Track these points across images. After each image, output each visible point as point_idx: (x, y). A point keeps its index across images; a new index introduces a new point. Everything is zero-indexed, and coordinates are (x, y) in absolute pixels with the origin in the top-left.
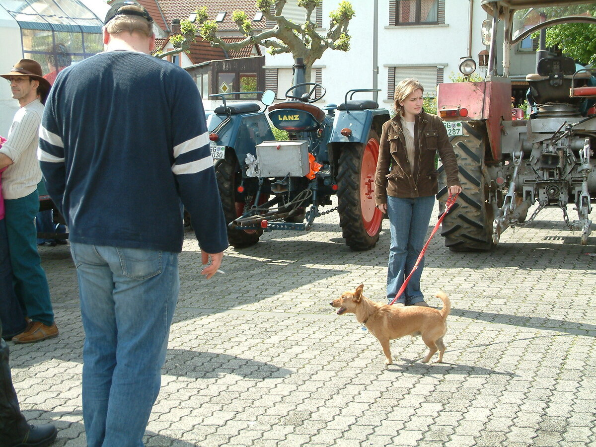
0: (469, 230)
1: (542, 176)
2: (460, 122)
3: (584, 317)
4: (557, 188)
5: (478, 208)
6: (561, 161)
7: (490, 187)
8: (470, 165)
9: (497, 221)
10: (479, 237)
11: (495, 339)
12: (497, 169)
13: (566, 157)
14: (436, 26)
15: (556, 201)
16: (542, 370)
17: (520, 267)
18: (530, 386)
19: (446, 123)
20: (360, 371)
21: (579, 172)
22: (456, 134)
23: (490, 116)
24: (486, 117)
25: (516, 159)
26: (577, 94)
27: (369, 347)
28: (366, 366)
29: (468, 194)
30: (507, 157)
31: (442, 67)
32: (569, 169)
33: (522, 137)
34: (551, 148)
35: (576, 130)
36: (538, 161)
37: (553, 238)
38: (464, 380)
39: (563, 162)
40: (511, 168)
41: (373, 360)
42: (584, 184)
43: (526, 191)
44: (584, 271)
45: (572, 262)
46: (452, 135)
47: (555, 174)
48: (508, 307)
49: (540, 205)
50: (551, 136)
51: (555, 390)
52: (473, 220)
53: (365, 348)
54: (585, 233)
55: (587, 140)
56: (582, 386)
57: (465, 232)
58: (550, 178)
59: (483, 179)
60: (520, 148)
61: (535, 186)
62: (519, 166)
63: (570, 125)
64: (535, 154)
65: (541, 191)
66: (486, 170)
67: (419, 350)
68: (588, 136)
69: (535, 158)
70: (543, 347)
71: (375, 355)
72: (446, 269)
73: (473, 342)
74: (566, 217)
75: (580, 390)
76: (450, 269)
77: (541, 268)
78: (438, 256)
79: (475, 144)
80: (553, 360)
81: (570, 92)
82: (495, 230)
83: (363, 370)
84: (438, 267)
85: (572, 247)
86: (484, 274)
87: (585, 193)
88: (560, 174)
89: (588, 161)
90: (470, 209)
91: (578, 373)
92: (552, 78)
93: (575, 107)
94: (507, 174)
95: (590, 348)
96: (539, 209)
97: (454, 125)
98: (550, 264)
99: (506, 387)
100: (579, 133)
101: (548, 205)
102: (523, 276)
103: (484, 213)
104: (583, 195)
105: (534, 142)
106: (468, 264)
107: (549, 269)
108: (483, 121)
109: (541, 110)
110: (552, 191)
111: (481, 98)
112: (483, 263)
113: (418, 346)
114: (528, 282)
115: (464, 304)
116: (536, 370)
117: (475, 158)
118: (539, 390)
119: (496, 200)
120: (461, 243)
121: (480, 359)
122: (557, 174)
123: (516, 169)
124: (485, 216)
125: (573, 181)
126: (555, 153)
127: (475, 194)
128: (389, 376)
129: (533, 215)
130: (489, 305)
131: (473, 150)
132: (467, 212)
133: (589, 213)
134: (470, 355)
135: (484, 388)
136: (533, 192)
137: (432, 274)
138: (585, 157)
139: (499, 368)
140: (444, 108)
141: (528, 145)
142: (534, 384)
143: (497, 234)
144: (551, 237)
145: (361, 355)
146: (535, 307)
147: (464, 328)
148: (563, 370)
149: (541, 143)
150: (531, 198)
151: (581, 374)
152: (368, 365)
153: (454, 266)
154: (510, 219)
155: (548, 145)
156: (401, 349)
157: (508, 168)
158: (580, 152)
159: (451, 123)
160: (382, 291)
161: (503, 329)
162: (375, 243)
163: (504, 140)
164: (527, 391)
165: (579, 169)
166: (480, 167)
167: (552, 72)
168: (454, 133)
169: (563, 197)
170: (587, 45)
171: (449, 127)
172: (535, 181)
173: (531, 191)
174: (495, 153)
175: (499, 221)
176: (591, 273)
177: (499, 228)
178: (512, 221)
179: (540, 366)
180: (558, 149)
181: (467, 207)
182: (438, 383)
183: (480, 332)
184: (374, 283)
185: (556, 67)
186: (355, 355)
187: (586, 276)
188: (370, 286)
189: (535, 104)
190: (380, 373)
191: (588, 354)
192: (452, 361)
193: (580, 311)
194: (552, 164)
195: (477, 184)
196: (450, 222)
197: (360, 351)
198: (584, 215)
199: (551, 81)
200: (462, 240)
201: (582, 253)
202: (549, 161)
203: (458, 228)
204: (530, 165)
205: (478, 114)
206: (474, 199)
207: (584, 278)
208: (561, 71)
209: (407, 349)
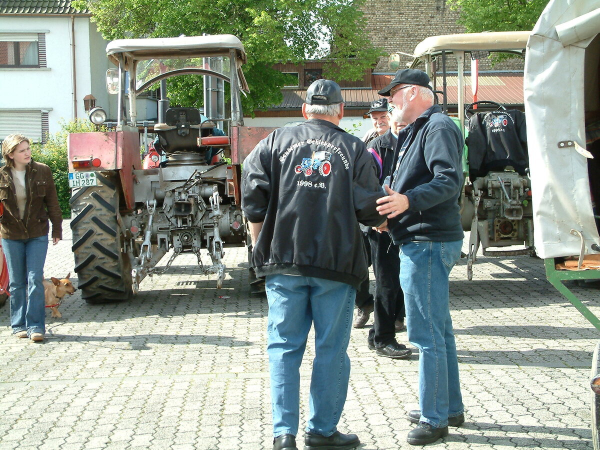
0: (107, 281)
1: (175, 224)
2: (93, 172)
3: (231, 360)
4: (190, 234)
5: (115, 258)
6: (193, 208)
7: (125, 236)
8: (105, 215)
9: (135, 270)
10: (117, 288)
11: (152, 392)
12: (131, 218)
13: (197, 204)
14: (38, 69)
15: (190, 247)
16: (205, 419)
17: (161, 315)
18: (197, 436)
19: (79, 174)
20: (18, 445)
21: (211, 218)
22: (90, 185)
23: (123, 166)
24: (120, 167)
25: (151, 208)
26: (205, 144)
27: (22, 416)
28: (23, 438)
29: (105, 244)
30: (141, 205)
31: (47, 112)
32: (200, 215)
33: (154, 185)
34: (183, 196)
35: (204, 178)
36: (171, 208)
37: (185, 283)
38: (131, 439)
39: (195, 209)
40: (144, 216)
41: (30, 430)
42: (216, 230)
43: (161, 239)
44: (221, 314)
45: (208, 306)
46: (86, 185)
47: (188, 221)
48: (158, 357)
49: (175, 252)
50: (183, 184)
51: (220, 437)
52: (111, 270)
53: (18, 417)
54: (220, 278)
55: (215, 187)
56: (243, 430)
57: (103, 283)
58: (184, 225)
59: (118, 229)
60: (153, 197)
61: (170, 233)
62: (153, 214)
63: (199, 173)
64: (168, 202)
65: (176, 238)
66: (121, 219)
67: (77, 412)
68: (215, 183)
69: (168, 206)
70: (200, 394)
71: (31, 424)
72: (87, 323)
73: (131, 397)
74: (200, 263)
75: (242, 434)
76: (91, 323)
77: (181, 315)
78: (75, 309)
79: (109, 195)
80: (212, 407)
81: (198, 142)
82: (134, 280)
83: (21, 443)
84: (78, 322)
85: (205, 291)
86: (126, 325)
87: (217, 238)
88: (193, 221)
89: (218, 207)
90: (108, 259)
91: (237, 417)
92: (179, 127)
93: (202, 156)
94: (141, 222)
95: (243, 391)
96: (175, 256)
97: (87, 176)
98: (187, 310)
99: (174, 440)
100: (207, 180)
101: (183, 252)
102: (166, 324)
103: (121, 263)
104: (216, 240)
105: (166, 190)
106: (108, 316)
107: (189, 315)
108: (117, 171)
109: (170, 159)
110: (186, 238)
111: (114, 148)
112: (123, 313)
113: (75, 408)
114: (171, 330)
115: (113, 359)
116: (199, 419)
117: (110, 208)
118: (205, 439)
119: (131, 249)
120: (99, 295)
121: (142, 414)
122: (190, 221)
123: (151, 217)
124: (122, 266)
125: (205, 227)
126: (188, 200)
127: (112, 245)
128: (51, 445)
129: (168, 263)
130: (138, 357)
131: (108, 201)
132: (104, 263)
133: (222, 257)
134: (131, 412)
135: (153, 444)
136: (167, 239)
137: (73, 329)
138: (215, 203)
139: (163, 421)
140: (76, 159)
141: (160, 193)
142: (199, 434)
143: (137, 283)
144: (183, 283)
145: (15, 426)
146: (183, 355)
147: (119, 383)
148: (223, 417)
149: (173, 191)
150: (165, 246)
151: (241, 418)
152: (25, 436)
153: (95, 319)
154: (148, 268)
155: (180, 193)
156: (58, 414)
157: (142, 217)
158: (210, 199)
159: (84, 173)
160: (23, 353)
161: (157, 381)
162: (5, 301)
163: (137, 189)
164: (194, 442)
165: (211, 215)
166: (116, 217)
167: (179, 122)
168: (88, 183)
169: (196, 243)
170: (189, 90)
171: (82, 177)
172: (168, 228)
173: (165, 239)
174: (128, 202)
175: (138, 271)
176: (228, 316)
177: (138, 277)
178: (150, 270)
179: (202, 415)
180: (190, 197)
181: (104, 258)
182: (105, 445)
183: (136, 386)
184: (13, 345)
185: (183, 117)
186: (8, 427)
187: (224, 318)
188: (8, 348)
189: (163, 152)
190: (41, 443)
191: (242, 397)
192: (114, 420)
193: (226, 354)
194: (185, 211)
195: (113, 234)
196: (88, 274)
197: (12, 422)
198: (217, 260)
199: (179, 131)
200: (99, 291)
201: (215, 296)
202: (182, 208)
203: (95, 279)
204: (163, 213)
205: (111, 164)
206: (111, 250)
207: (222, 321)
208: (187, 121)
209: (65, 413)
